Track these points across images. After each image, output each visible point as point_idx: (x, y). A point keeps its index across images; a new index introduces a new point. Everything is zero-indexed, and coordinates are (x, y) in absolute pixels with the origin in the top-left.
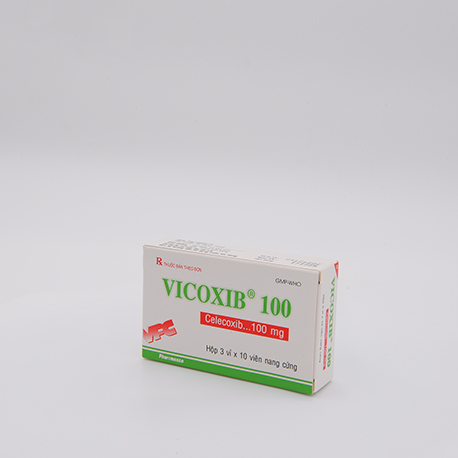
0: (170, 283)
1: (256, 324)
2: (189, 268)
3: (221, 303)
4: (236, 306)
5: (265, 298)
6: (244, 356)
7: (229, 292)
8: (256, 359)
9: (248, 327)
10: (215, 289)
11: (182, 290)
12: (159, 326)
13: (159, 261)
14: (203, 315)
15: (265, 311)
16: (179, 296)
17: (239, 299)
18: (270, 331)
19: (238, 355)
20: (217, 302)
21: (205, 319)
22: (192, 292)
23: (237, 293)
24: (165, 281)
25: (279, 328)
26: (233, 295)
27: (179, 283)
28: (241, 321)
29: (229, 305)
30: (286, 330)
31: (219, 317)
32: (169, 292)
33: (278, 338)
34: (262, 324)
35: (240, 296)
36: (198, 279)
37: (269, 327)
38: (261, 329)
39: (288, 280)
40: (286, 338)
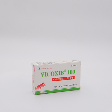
0: (43, 74)
1: (67, 77)
2: (48, 68)
3: (57, 75)
4: (61, 75)
5: (69, 71)
6: (64, 86)
7: (59, 72)
8: (67, 85)
9: (65, 79)
10: (56, 72)
11: (46, 74)
12: (40, 85)
13: (39, 69)
14: (53, 79)
15: (69, 74)
16: (46, 76)
17: (62, 73)
18: (70, 78)
19: (62, 86)
20: (56, 75)
21: (53, 80)
22: (49, 74)
23: (61, 71)
24: (42, 73)
25: (72, 77)
26: (60, 72)
27: (46, 73)
28: (63, 78)
29: (59, 75)
30: (74, 77)
31: (57, 78)
32: (43, 76)
33: (72, 79)
34: (68, 77)
35: (62, 72)
36: (51, 70)
37: (70, 77)
38: (68, 78)
39: (74, 65)
40: (74, 79)
